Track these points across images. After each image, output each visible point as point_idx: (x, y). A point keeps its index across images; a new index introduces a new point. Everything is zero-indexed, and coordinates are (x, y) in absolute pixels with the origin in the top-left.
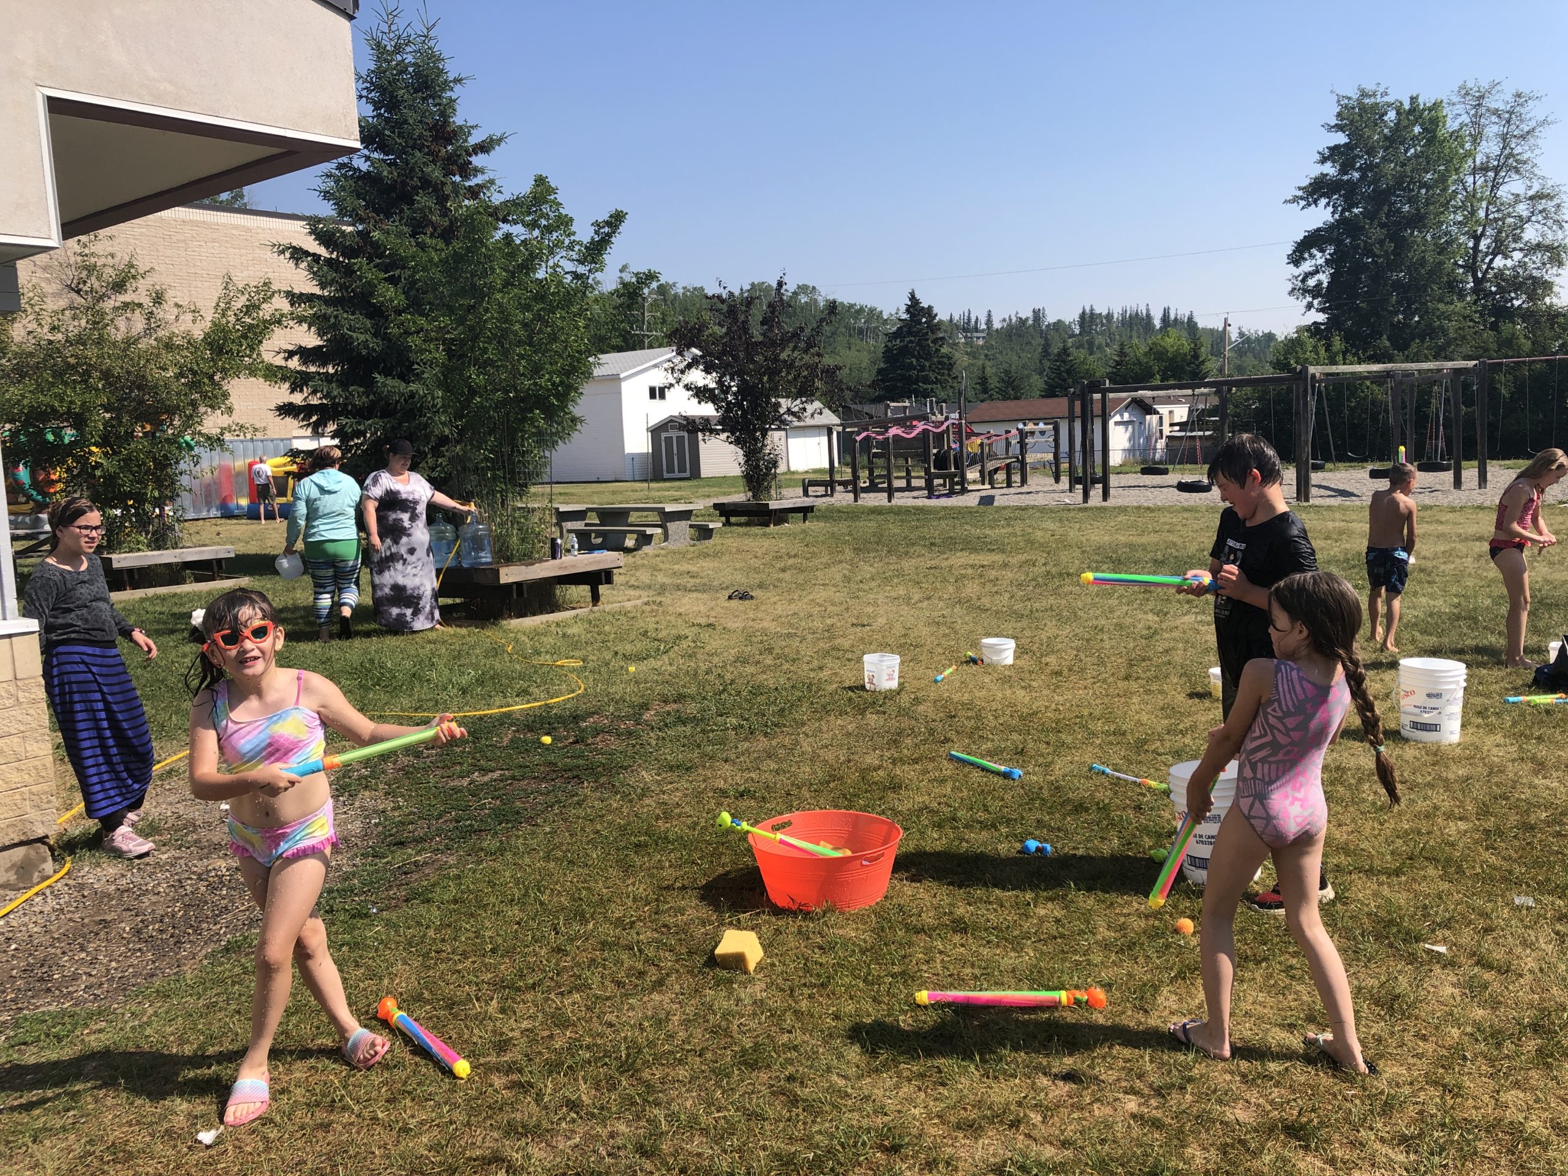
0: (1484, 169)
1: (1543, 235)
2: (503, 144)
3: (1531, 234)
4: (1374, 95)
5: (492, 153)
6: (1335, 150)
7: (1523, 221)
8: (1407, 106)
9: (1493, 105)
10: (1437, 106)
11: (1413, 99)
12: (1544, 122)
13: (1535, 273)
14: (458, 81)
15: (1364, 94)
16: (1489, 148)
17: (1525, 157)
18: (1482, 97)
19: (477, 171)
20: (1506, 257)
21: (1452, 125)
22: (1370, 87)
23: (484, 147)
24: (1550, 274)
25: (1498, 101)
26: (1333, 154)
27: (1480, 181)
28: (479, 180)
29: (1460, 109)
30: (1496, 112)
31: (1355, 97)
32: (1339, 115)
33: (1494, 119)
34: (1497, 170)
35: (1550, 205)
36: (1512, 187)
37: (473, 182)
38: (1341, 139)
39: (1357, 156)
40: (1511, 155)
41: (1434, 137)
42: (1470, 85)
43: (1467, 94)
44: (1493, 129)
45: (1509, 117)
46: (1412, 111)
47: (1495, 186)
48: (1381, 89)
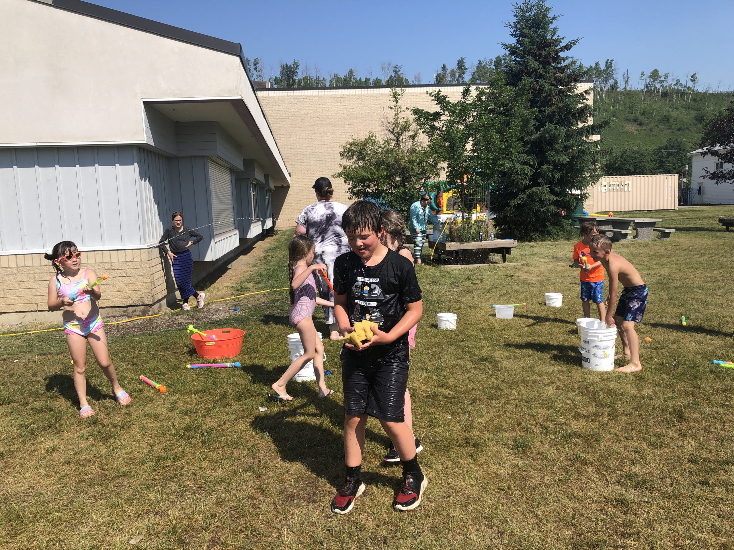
2: (577, 44)
5: (572, 49)
14: (554, 18)
19: (564, 59)
23: (567, 48)
28: (567, 63)
37: (563, 64)
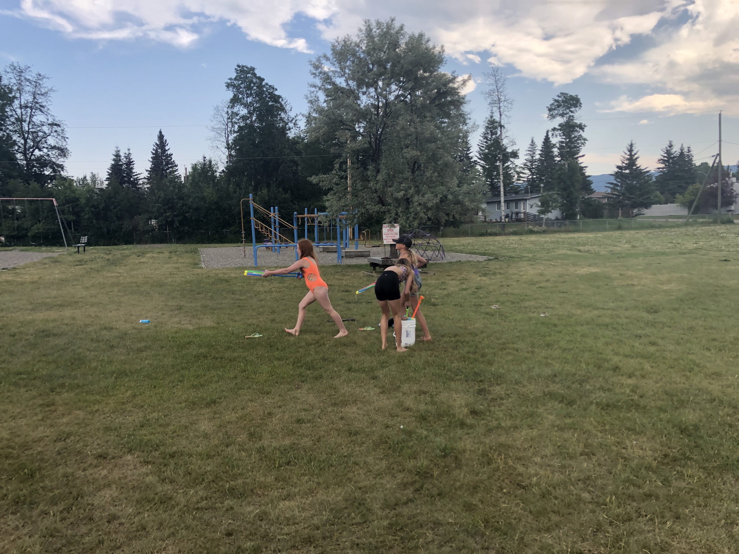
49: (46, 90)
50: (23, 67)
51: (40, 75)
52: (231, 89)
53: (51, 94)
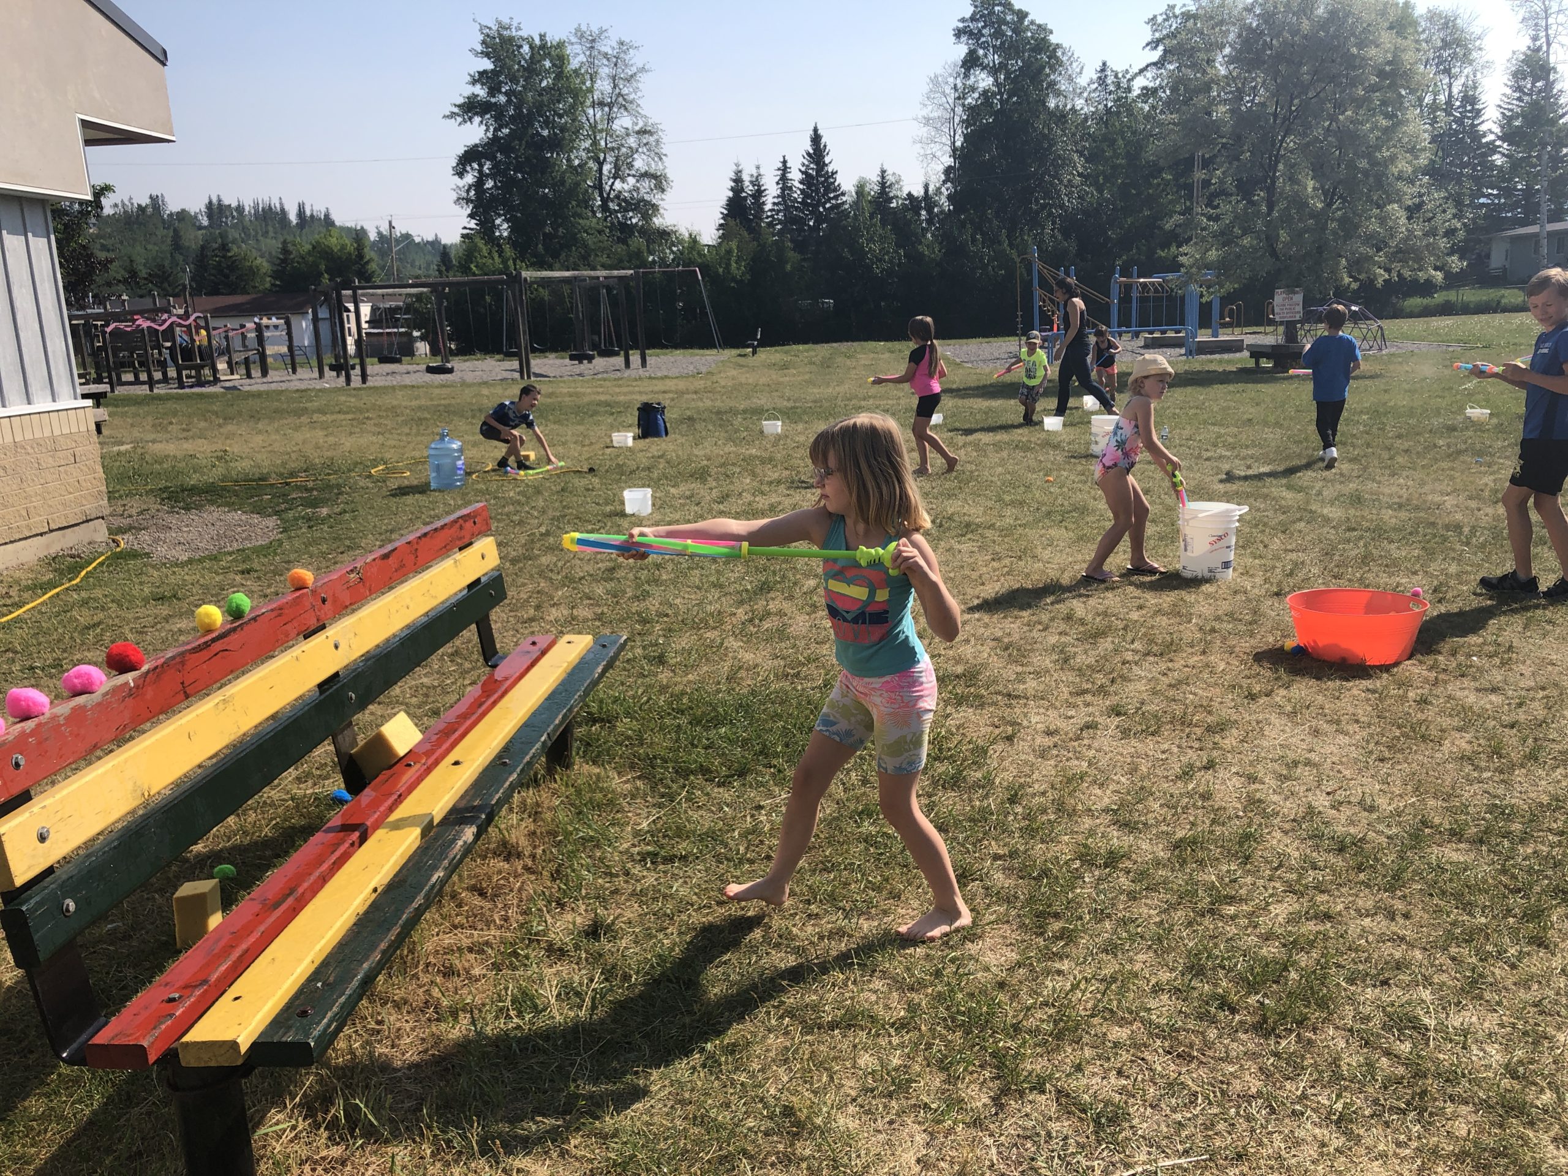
0: (601, 104)
1: (648, 165)
3: (640, 163)
4: (509, 28)
6: (482, 74)
7: (633, 151)
8: (537, 42)
9: (604, 49)
10: (561, 45)
11: (542, 37)
12: (643, 70)
13: (647, 197)
15: (502, 26)
16: (603, 87)
17: (632, 97)
18: (593, 41)
20: (623, 180)
21: (574, 64)
22: (506, 21)
24: (656, 198)
25: (607, 46)
26: (482, 77)
27: (598, 115)
29: (577, 48)
30: (606, 55)
31: (495, 28)
32: (484, 42)
33: (605, 62)
34: (610, 105)
35: (652, 139)
36: (623, 122)
38: (487, 65)
39: (501, 82)
40: (620, 94)
41: (562, 72)
42: (584, 28)
43: (582, 36)
44: (604, 71)
45: (616, 61)
46: (543, 46)
47: (610, 120)
48: (515, 24)
49: (634, 69)
50: (595, 30)
51: (622, 43)
52: (964, 39)
53: (642, 77)
